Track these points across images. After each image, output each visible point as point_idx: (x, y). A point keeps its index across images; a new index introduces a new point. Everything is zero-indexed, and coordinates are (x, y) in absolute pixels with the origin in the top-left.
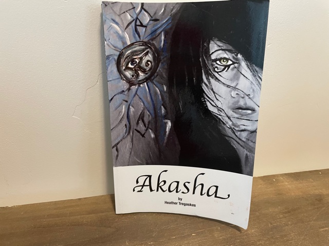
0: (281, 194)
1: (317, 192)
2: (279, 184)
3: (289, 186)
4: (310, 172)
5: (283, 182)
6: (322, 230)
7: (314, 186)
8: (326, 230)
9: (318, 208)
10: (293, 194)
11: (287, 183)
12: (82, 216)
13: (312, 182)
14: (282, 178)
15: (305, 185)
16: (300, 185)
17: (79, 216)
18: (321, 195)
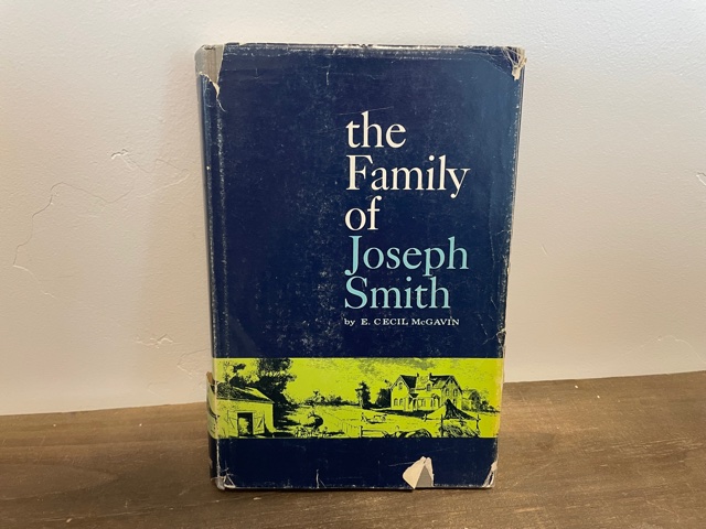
1: (547, 429)
6: (521, 511)
7: (548, 415)
8: (528, 513)
9: (533, 464)
12: (67, 446)
13: (549, 406)
17: (61, 447)
18: (553, 437)
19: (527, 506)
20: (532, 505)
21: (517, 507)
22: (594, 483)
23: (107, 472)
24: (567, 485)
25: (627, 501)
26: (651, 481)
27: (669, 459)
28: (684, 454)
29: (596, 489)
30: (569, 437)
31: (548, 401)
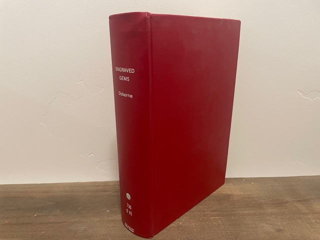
6: (213, 218)
8: (215, 218)
13: (231, 186)
19: (215, 216)
20: (217, 216)
21: (211, 216)
22: (245, 210)
23: (53, 202)
24: (234, 210)
25: (258, 216)
26: (269, 211)
27: (279, 203)
28: (286, 203)
29: (246, 212)
30: (237, 195)
31: (231, 184)
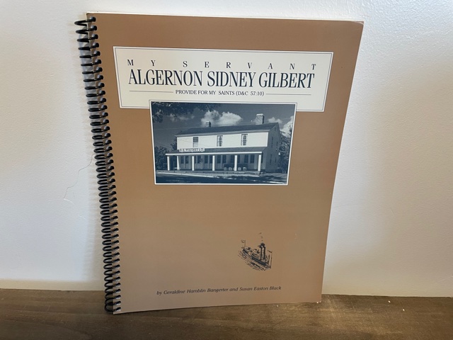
0: (316, 325)
2: (321, 310)
3: (333, 314)
4: (376, 298)
5: (328, 307)
10: (332, 327)
11: (332, 310)
14: (329, 301)
15: (357, 316)
16: (351, 315)
